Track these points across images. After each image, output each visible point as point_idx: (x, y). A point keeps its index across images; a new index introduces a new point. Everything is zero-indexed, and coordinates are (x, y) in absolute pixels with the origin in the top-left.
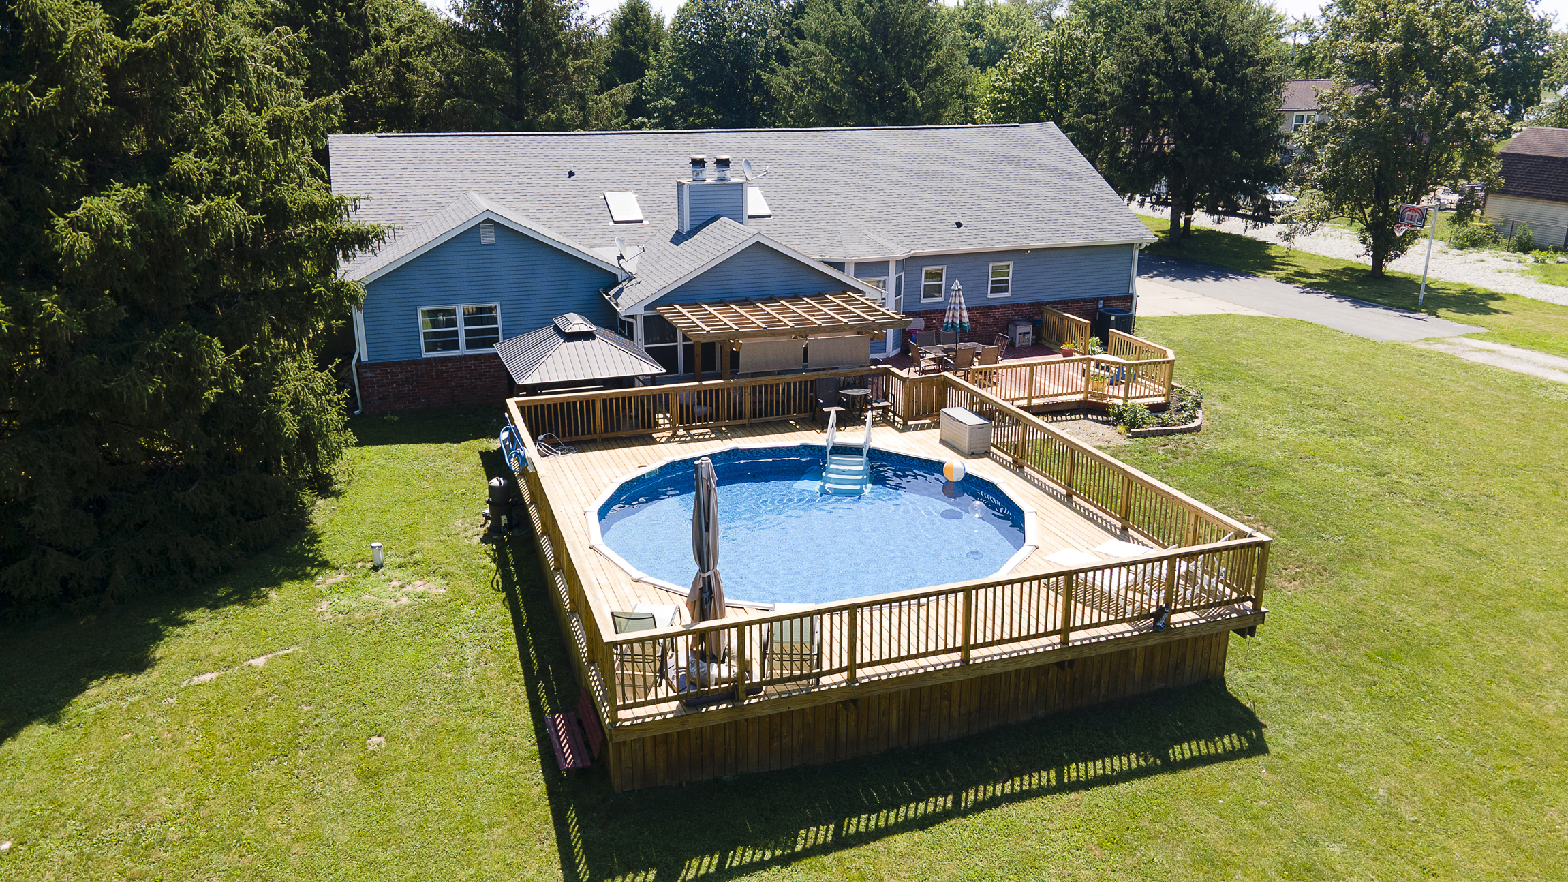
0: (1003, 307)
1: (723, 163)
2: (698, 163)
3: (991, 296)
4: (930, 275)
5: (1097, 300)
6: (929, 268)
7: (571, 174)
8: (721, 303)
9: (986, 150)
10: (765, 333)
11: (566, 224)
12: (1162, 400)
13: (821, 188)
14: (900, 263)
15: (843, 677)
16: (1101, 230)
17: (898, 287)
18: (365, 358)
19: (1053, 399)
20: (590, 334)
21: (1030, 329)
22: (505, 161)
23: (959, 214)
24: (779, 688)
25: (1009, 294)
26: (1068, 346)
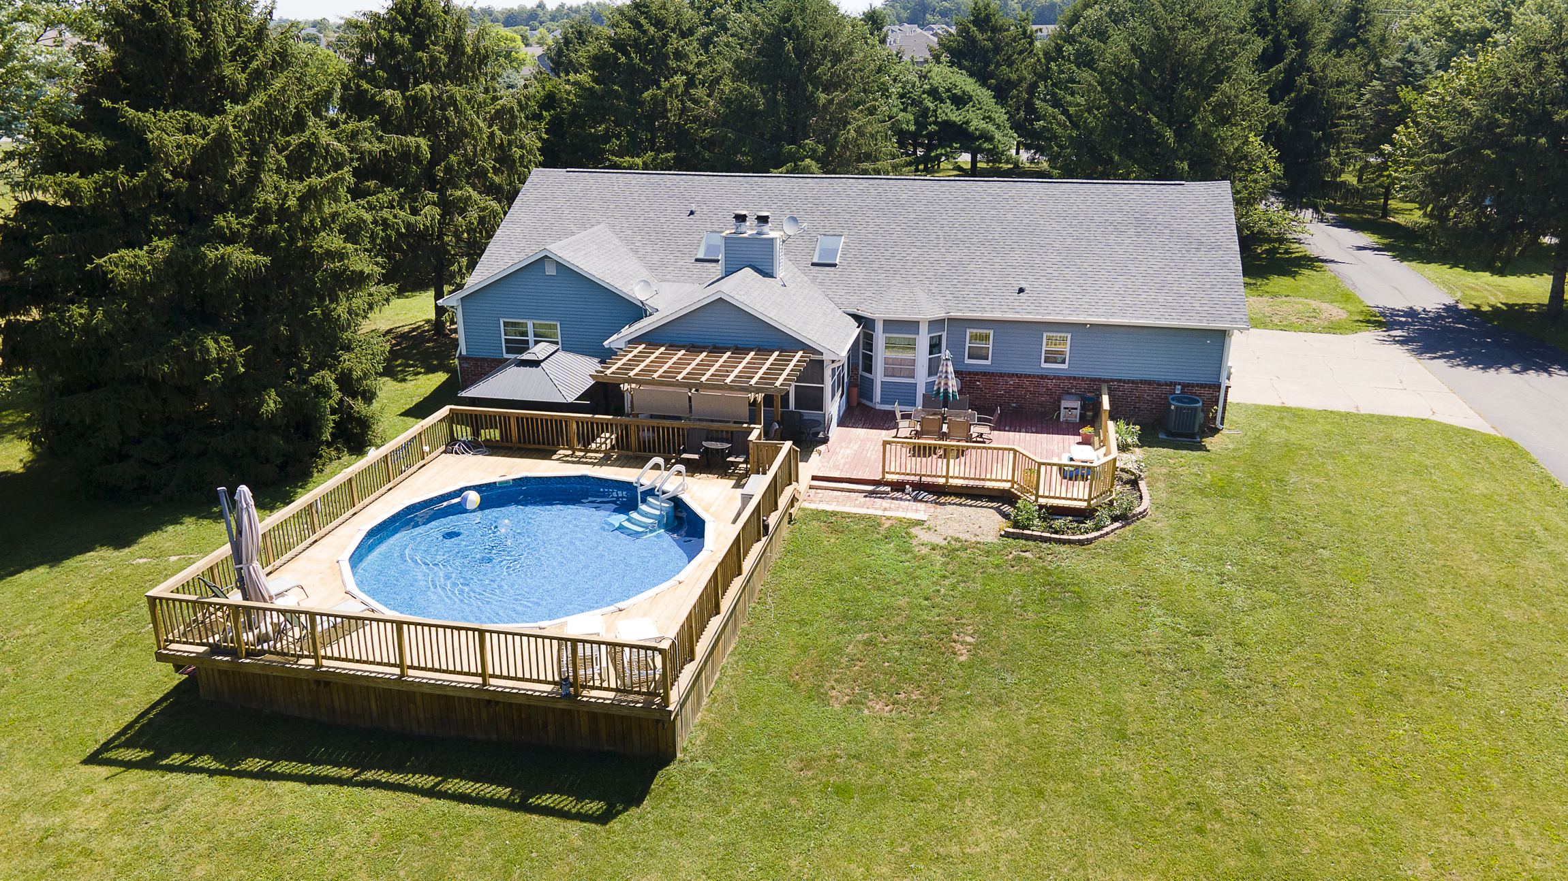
0: (1057, 378)
1: (763, 220)
2: (741, 218)
3: (1044, 365)
4: (974, 337)
5: (1176, 384)
6: (975, 331)
7: (692, 213)
8: (679, 347)
9: (1121, 210)
10: (653, 382)
11: (656, 259)
12: (1084, 505)
13: (908, 241)
14: (935, 324)
15: (312, 662)
16: (1185, 311)
17: (935, 346)
18: (464, 353)
19: (977, 483)
20: (536, 363)
21: (1077, 404)
22: (647, 198)
23: (1031, 278)
24: (274, 658)
25: (1065, 366)
26: (1088, 430)
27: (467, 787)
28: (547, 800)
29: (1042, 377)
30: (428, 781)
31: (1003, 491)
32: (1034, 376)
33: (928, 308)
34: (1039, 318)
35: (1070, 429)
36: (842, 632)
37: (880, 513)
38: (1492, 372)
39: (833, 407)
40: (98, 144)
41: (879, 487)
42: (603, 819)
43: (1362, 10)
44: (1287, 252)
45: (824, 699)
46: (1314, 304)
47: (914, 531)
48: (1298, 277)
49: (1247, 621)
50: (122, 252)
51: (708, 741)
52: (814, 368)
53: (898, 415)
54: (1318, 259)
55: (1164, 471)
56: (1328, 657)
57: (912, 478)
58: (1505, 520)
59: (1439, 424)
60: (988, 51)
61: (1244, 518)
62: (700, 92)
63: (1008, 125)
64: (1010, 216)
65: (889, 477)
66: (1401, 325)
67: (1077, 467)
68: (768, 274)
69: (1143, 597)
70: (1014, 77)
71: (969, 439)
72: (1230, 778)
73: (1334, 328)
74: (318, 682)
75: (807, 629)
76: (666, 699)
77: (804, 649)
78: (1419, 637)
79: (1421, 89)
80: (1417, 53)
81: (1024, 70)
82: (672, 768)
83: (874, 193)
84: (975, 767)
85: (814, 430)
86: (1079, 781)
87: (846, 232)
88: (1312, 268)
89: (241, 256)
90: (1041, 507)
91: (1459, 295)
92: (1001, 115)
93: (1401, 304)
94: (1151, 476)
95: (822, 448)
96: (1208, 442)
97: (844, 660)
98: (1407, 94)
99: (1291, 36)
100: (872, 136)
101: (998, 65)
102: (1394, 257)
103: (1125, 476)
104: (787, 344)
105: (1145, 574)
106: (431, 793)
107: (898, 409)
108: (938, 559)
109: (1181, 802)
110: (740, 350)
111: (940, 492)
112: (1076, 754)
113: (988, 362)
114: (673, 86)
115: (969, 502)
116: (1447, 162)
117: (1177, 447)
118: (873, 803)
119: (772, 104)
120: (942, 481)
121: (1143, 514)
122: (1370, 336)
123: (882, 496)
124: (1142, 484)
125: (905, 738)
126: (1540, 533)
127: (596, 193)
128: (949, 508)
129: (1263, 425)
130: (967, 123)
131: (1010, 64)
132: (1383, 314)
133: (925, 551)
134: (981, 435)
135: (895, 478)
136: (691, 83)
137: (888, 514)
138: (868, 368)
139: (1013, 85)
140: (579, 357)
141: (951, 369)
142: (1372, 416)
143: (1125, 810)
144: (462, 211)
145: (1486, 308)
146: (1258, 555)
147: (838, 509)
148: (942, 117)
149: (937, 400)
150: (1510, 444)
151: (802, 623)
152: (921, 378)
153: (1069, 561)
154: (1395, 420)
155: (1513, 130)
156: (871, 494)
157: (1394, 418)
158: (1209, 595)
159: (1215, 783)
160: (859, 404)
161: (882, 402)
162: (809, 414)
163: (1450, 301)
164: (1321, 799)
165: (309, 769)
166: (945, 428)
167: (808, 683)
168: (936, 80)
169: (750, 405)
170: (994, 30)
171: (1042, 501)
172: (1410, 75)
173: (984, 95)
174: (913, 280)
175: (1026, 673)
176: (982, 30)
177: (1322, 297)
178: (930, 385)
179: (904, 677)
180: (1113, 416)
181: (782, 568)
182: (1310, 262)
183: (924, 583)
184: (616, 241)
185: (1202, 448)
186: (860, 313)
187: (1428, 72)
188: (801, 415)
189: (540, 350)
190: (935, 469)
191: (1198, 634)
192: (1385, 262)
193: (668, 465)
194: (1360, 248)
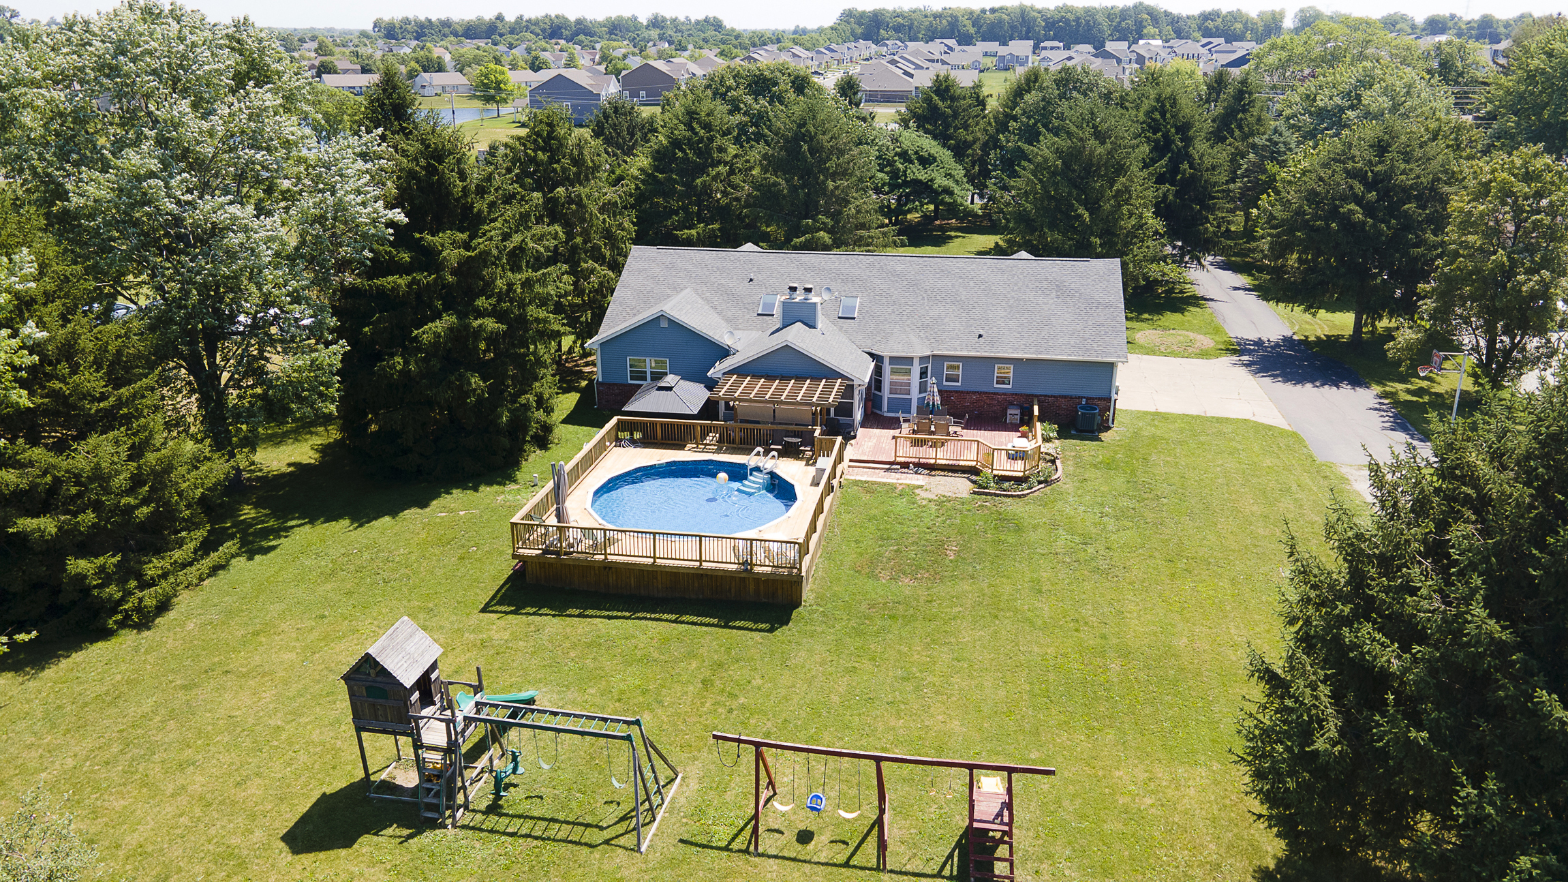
0: (1005, 394)
1: (808, 290)
2: (793, 289)
3: (996, 386)
4: (950, 368)
5: (1082, 398)
6: (950, 363)
7: (751, 280)
8: (760, 377)
9: (1046, 279)
10: (750, 400)
11: (730, 314)
12: (1021, 474)
13: (903, 301)
14: (923, 359)
15: (603, 557)
16: (1088, 350)
17: (923, 374)
18: (600, 380)
19: (954, 462)
20: (670, 389)
21: (1018, 412)
22: (718, 269)
23: (987, 328)
24: (579, 555)
25: (1010, 386)
26: (1025, 428)
27: (695, 619)
28: (738, 623)
29: (995, 394)
30: (674, 617)
31: (971, 467)
32: (989, 393)
33: (919, 349)
34: (992, 355)
35: (1014, 428)
36: (880, 546)
37: (895, 481)
38: (1299, 386)
39: (858, 415)
40: (406, 257)
41: (893, 466)
42: (771, 630)
43: (1246, 92)
44: (1181, 292)
45: (877, 578)
46: (1191, 335)
47: (917, 491)
48: (1186, 314)
49: (1114, 537)
50: (430, 325)
51: (817, 598)
52: (849, 390)
53: (902, 420)
54: (1203, 298)
55: (1073, 454)
56: (1156, 554)
57: (913, 460)
58: (1276, 481)
59: (1255, 422)
60: (947, 117)
61: (1119, 482)
62: (736, 179)
63: (965, 180)
64: (972, 284)
65: (899, 460)
66: (1249, 352)
67: (1017, 452)
68: (812, 326)
69: (1055, 526)
70: (970, 138)
71: (948, 434)
72: (1095, 609)
73: (1203, 354)
74: (605, 568)
75: (860, 545)
76: (800, 570)
77: (861, 554)
78: (1208, 543)
79: (1282, 164)
80: (1280, 135)
81: (978, 133)
82: (800, 609)
83: (878, 266)
84: (961, 606)
85: (848, 430)
86: (1016, 611)
87: (860, 295)
88: (1198, 306)
89: (490, 324)
90: (995, 476)
91: (1296, 328)
92: (959, 172)
93: (1253, 336)
94: (1064, 457)
95: (853, 442)
96: (1103, 435)
97: (885, 559)
98: (1271, 167)
99: (1177, 133)
100: (867, 212)
101: (956, 128)
102: (1259, 296)
103: (1048, 457)
104: (831, 374)
105: (1057, 513)
106: (675, 621)
107: (901, 416)
108: (933, 507)
109: (1069, 619)
110: (800, 378)
111: (931, 468)
112: (1016, 600)
113: (959, 384)
114: (718, 174)
115: (950, 474)
116: (1278, 236)
117: (1082, 439)
118: (910, 621)
119: (793, 189)
120: (932, 461)
121: (1058, 480)
122: (1227, 360)
123: (895, 471)
124: (1058, 462)
125: (922, 593)
126: (1294, 488)
127: (680, 265)
128: (937, 478)
129: (1141, 424)
130: (932, 180)
131: (966, 126)
132: (1239, 344)
133: (925, 503)
134: (955, 432)
135: (903, 460)
136: (732, 172)
137: (900, 482)
138: (879, 388)
139: (969, 145)
140: (692, 383)
141: (936, 390)
142: (1213, 417)
143: (1040, 622)
144: (586, 278)
145: (1312, 338)
146: (1125, 502)
147: (869, 479)
148: (910, 177)
149: (926, 409)
150: (1294, 435)
151: (857, 542)
152: (915, 395)
153: (1012, 507)
154: (1228, 420)
155: (1316, 217)
156: (888, 470)
157: (1227, 419)
158: (1094, 524)
159: (1087, 611)
160: (873, 413)
161: (888, 411)
162: (843, 419)
163: (1288, 333)
164: (1140, 616)
165: (605, 613)
166: (933, 428)
167: (867, 570)
168: (906, 144)
169: (813, 414)
170: (953, 99)
171: (995, 472)
172: (1275, 152)
173: (944, 155)
174: (908, 329)
175: (987, 564)
176: (943, 99)
177: (1199, 330)
178: (921, 400)
179: (919, 567)
180: (1042, 419)
181: (840, 513)
182: (1197, 301)
183: (926, 520)
184: (700, 301)
185: (1100, 440)
186: (873, 352)
187: (1290, 150)
188: (838, 420)
189: (670, 379)
190: (928, 454)
191: (1085, 544)
192: (1252, 301)
193: (766, 453)
194: (1236, 289)
